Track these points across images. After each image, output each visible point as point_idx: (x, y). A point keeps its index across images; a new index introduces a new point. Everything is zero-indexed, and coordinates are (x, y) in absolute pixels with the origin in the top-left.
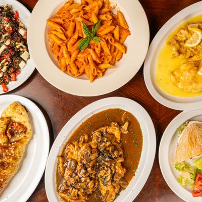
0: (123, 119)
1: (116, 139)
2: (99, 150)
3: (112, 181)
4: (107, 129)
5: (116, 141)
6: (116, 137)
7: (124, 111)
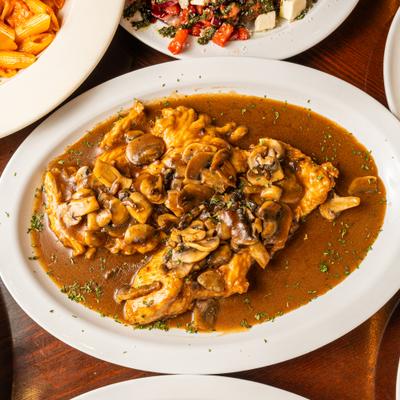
0: (353, 185)
1: (299, 203)
2: (238, 183)
3: (194, 275)
4: (303, 159)
5: (293, 207)
6: (304, 201)
7: (374, 172)
